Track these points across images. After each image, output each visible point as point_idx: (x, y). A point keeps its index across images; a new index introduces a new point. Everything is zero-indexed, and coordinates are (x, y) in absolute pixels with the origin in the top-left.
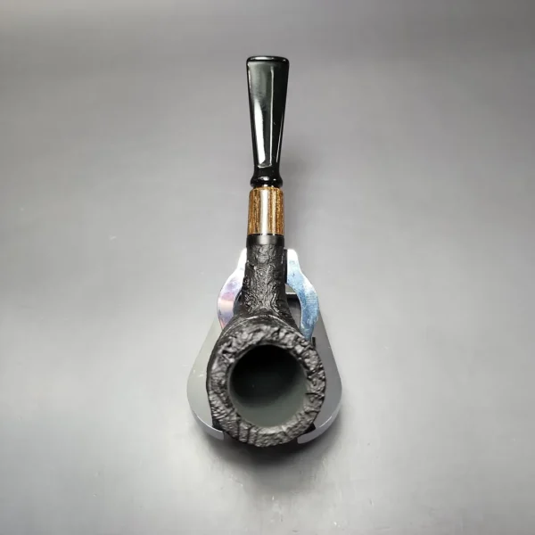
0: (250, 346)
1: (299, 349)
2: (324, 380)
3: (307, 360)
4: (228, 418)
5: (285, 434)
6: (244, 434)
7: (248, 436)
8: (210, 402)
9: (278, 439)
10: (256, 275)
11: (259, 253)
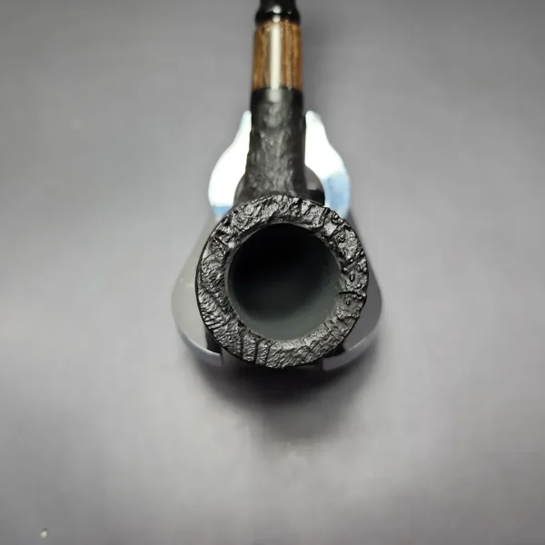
0: (257, 224)
1: (330, 229)
2: (366, 273)
3: (341, 246)
4: (226, 327)
5: (309, 350)
6: (251, 349)
7: (256, 352)
8: (199, 304)
9: (299, 356)
10: (264, 145)
11: (267, 113)
